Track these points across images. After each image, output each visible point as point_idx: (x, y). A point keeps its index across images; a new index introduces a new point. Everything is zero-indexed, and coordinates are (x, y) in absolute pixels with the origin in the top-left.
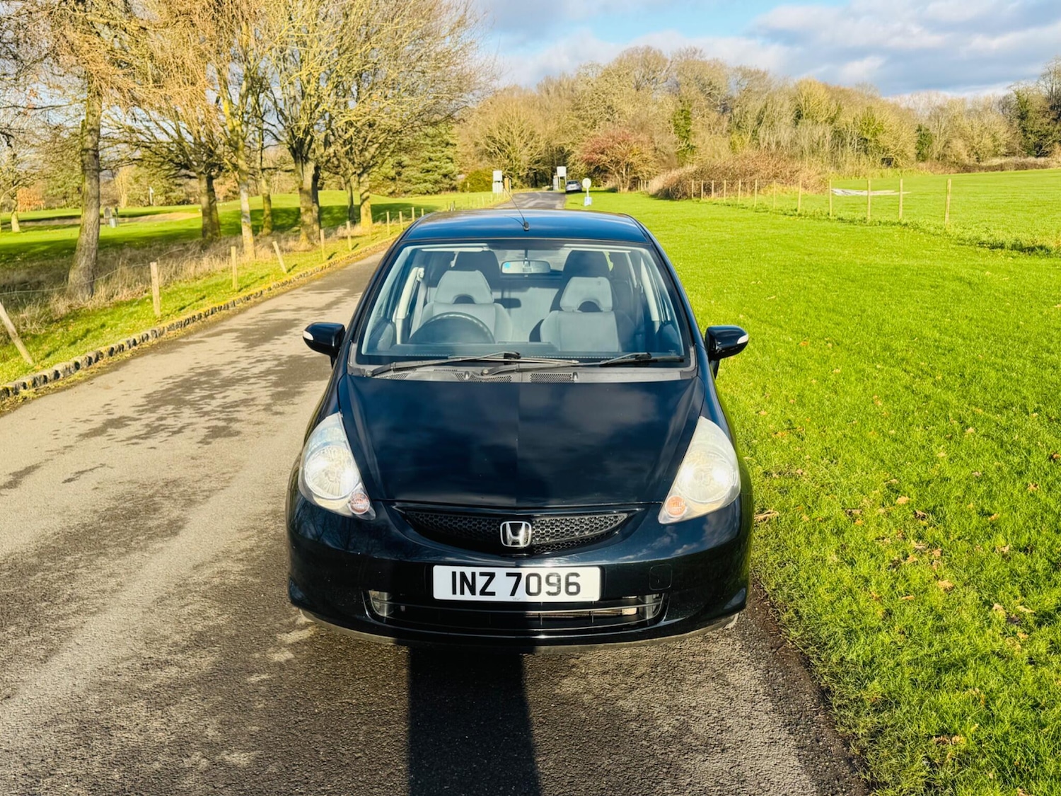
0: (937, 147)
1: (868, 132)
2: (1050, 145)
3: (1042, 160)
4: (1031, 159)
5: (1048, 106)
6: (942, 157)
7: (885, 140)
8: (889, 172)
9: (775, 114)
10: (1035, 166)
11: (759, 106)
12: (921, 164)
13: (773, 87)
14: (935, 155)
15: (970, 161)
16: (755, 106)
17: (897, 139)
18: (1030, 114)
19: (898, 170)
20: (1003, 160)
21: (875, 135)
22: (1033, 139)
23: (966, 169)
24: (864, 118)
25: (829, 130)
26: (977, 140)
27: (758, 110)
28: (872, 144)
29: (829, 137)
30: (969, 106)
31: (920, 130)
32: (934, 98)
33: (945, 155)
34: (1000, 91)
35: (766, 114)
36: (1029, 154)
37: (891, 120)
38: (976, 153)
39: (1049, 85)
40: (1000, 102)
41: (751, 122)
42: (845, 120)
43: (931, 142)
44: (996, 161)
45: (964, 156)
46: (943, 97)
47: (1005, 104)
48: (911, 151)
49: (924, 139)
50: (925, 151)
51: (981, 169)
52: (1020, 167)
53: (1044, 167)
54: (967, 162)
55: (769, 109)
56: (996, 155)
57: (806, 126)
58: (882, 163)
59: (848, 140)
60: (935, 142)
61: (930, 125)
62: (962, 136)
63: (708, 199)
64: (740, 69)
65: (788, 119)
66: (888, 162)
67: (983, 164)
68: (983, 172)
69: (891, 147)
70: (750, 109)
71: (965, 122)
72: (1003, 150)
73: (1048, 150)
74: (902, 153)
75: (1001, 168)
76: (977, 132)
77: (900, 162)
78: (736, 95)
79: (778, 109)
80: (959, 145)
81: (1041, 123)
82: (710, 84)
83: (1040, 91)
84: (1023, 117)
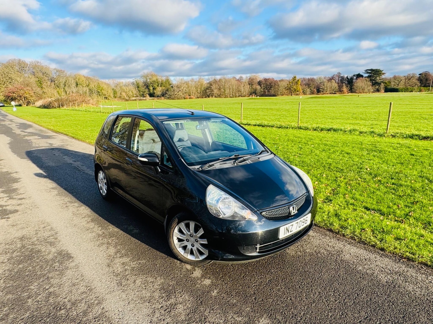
0: (118, 95)
1: (99, 90)
2: (145, 95)
3: (144, 98)
4: (142, 98)
5: (144, 85)
6: (120, 97)
7: (104, 92)
8: (107, 101)
9: (70, 83)
10: (143, 100)
11: (64, 81)
12: (115, 99)
13: (67, 75)
14: (118, 97)
15: (128, 98)
16: (62, 80)
17: (108, 92)
18: (140, 87)
19: (109, 100)
20: (136, 98)
21: (101, 91)
22: (141, 93)
23: (127, 100)
24: (97, 86)
25: (87, 89)
26: (128, 93)
28: (101, 93)
29: (88, 91)
30: (124, 84)
31: (113, 90)
32: (115, 81)
34: (132, 80)
35: (67, 83)
36: (141, 97)
37: (105, 87)
38: (128, 96)
39: (143, 79)
40: (132, 83)
41: (62, 85)
42: (92, 86)
43: (117, 93)
44: (134, 98)
45: (126, 97)
46: (117, 81)
47: (133, 83)
48: (112, 95)
49: (115, 92)
50: (115, 95)
51: (130, 100)
52: (140, 100)
53: (145, 100)
54: (126, 98)
55: (67, 82)
56: (133, 97)
57: (80, 87)
59: (94, 92)
61: (115, 88)
62: (124, 92)
63: (63, 108)
64: (55, 69)
65: (74, 85)
66: (106, 98)
67: (131, 99)
69: (106, 94)
71: (124, 88)
72: (135, 95)
74: (109, 96)
75: (135, 100)
76: (128, 91)
77: (110, 98)
78: (55, 77)
80: (124, 94)
81: (142, 89)
82: (45, 73)
83: (141, 81)
84: (138, 87)
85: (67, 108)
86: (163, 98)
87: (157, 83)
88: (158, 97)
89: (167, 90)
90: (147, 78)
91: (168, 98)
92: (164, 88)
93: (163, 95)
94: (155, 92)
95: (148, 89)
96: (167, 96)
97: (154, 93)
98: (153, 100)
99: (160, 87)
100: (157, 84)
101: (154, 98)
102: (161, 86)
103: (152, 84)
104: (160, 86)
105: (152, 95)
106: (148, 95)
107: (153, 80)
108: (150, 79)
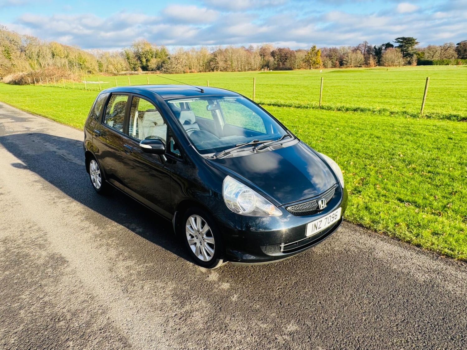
0: (105, 68)
1: (81, 62)
2: (137, 68)
3: (136, 72)
4: (133, 72)
5: (135, 55)
6: (107, 71)
7: (87, 65)
8: (91, 75)
9: (44, 54)
10: (135, 74)
11: (37, 50)
12: (101, 73)
13: (41, 43)
14: (104, 70)
15: (116, 72)
16: (35, 50)
17: (91, 64)
18: (130, 58)
19: (94, 75)
20: (125, 72)
21: (83, 63)
22: (132, 66)
23: (115, 75)
24: (78, 57)
25: (66, 61)
26: (116, 65)
27: (37, 52)
28: (83, 66)
29: (67, 63)
30: (111, 55)
31: (98, 62)
32: (99, 51)
33: (107, 70)
34: (120, 50)
35: (40, 53)
36: (132, 70)
37: (88, 58)
38: (117, 70)
39: (133, 49)
40: (120, 54)
41: (35, 56)
42: (72, 57)
43: (102, 66)
44: (123, 72)
45: (113, 70)
46: (102, 51)
47: (122, 54)
48: (97, 68)
49: (100, 65)
50: (101, 69)
51: (120, 75)
52: (131, 74)
53: (137, 74)
54: (115, 72)
55: (41, 52)
56: (123, 70)
57: (57, 59)
58: (88, 72)
59: (75, 64)
60: (104, 66)
61: (100, 60)
62: (111, 64)
63: (38, 85)
64: (25, 36)
65: (50, 55)
66: (90, 72)
67: (120, 73)
68: (120, 76)
69: (90, 67)
70: (33, 51)
71: (111, 60)
72: (125, 69)
73: (137, 69)
74: (94, 69)
75: (125, 74)
76: (116, 63)
77: (94, 72)
78: (25, 45)
79: (45, 52)
80: (111, 67)
81: (134, 61)
82: (13, 40)
83: (131, 51)
84: (128, 59)
85: (43, 85)
86: (158, 72)
87: (151, 53)
88: (152, 71)
89: (163, 62)
90: (139, 47)
91: (165, 72)
92: (159, 60)
93: (159, 68)
94: (149, 64)
95: (140, 60)
96: (164, 70)
97: (148, 66)
98: (146, 75)
99: (155, 59)
100: (151, 55)
101: (147, 72)
102: (156, 57)
103: (144, 55)
104: (154, 57)
105: (145, 68)
106: (140, 69)
107: (146, 50)
108: (142, 48)
